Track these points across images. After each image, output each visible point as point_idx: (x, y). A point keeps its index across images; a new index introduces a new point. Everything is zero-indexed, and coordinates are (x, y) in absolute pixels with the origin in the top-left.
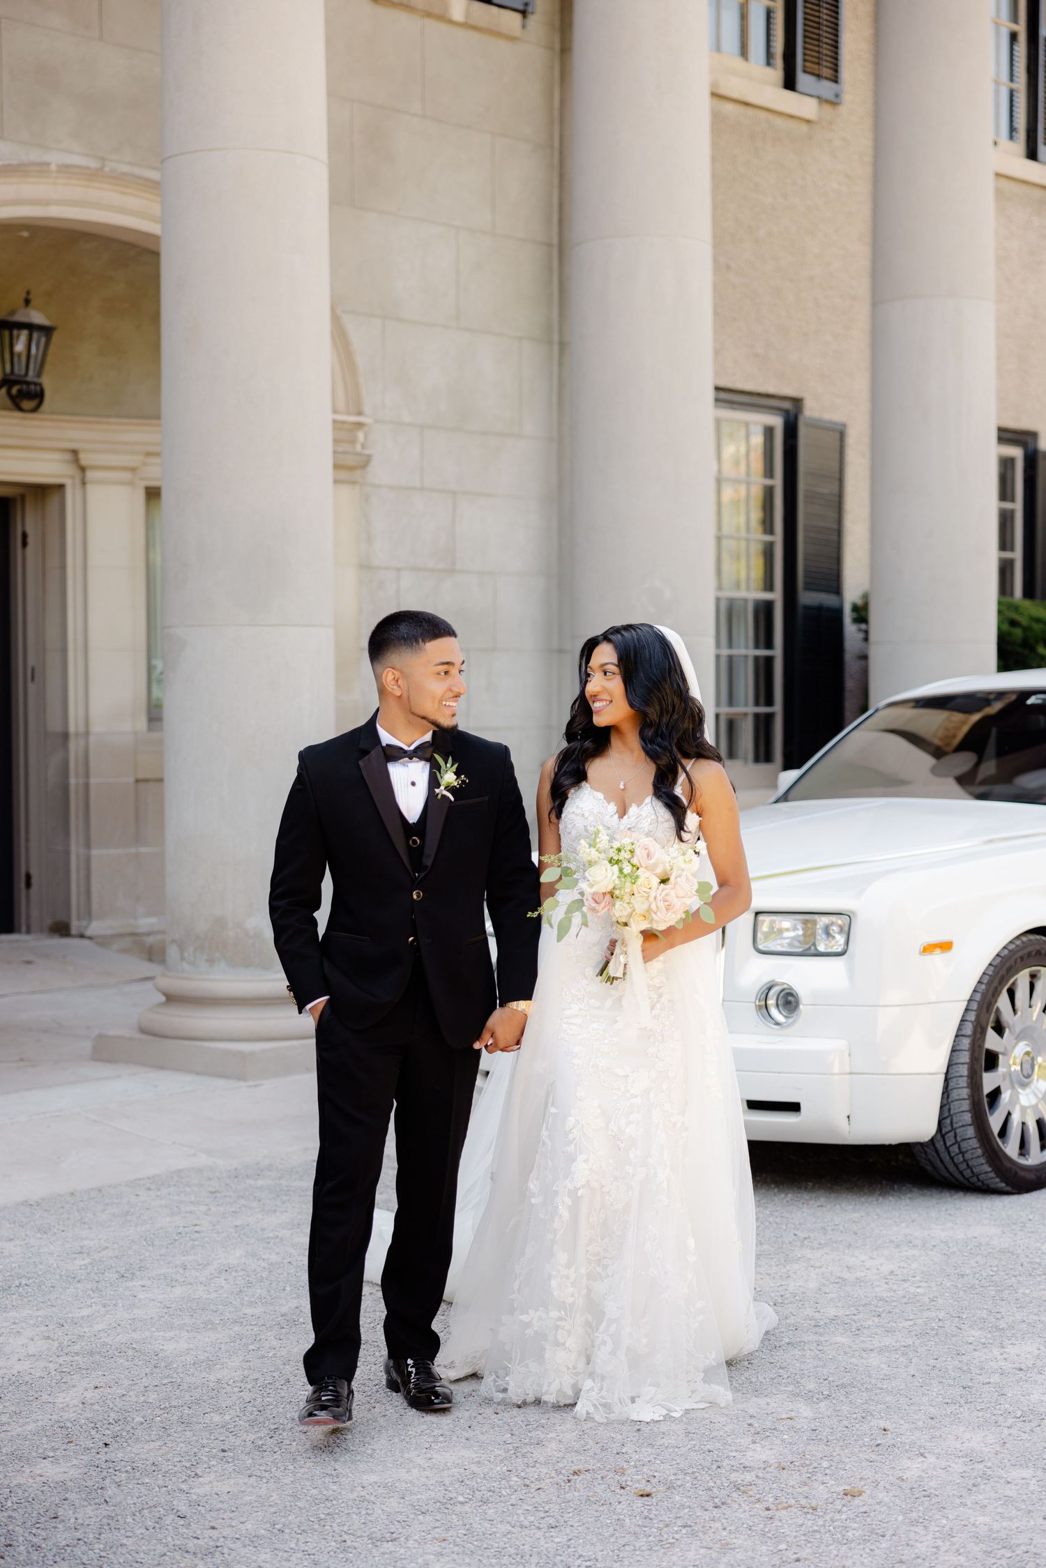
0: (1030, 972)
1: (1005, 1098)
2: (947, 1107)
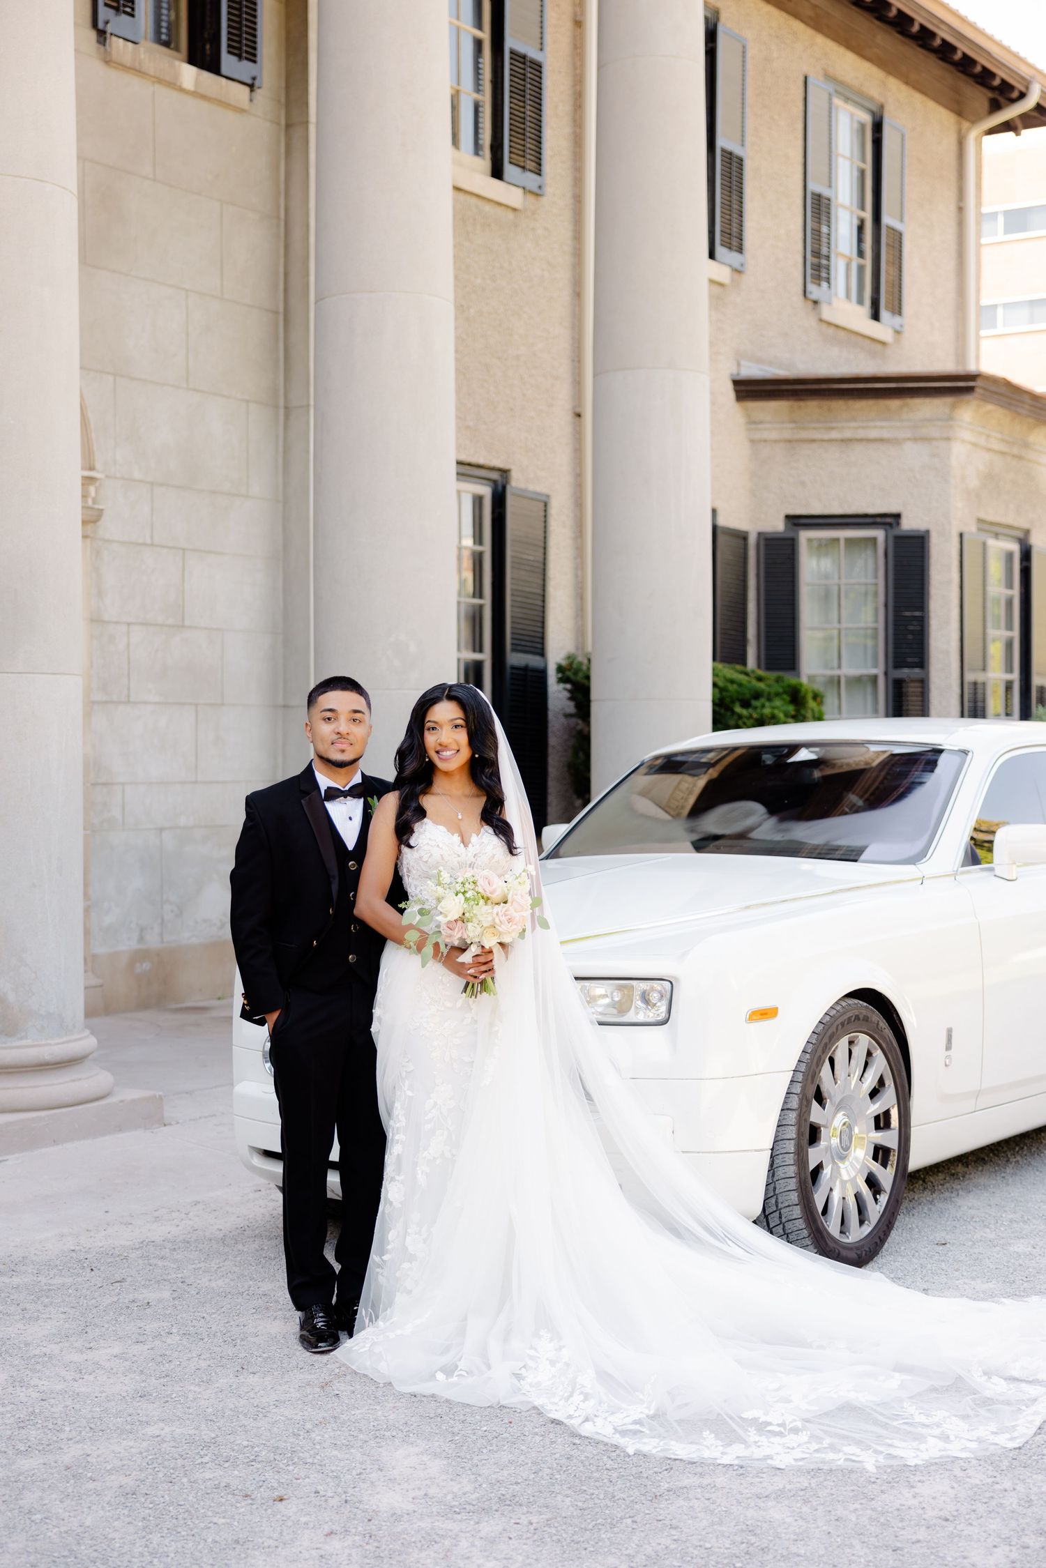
0: (849, 1038)
1: (826, 1174)
2: (772, 1185)
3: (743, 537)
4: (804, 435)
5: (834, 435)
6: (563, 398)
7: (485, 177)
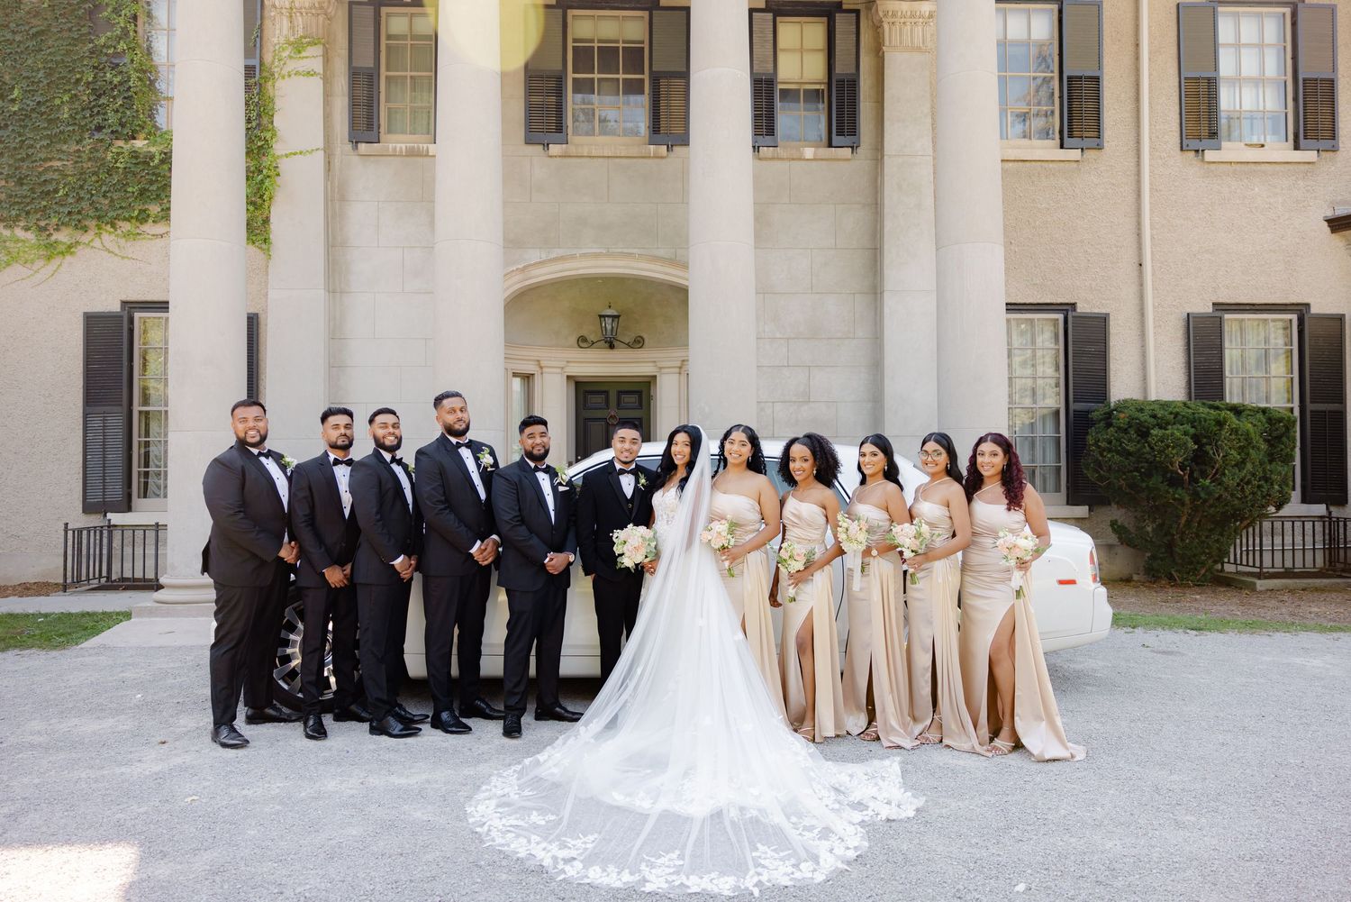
3: (1340, 318)
6: (1129, 257)
7: (1047, 149)
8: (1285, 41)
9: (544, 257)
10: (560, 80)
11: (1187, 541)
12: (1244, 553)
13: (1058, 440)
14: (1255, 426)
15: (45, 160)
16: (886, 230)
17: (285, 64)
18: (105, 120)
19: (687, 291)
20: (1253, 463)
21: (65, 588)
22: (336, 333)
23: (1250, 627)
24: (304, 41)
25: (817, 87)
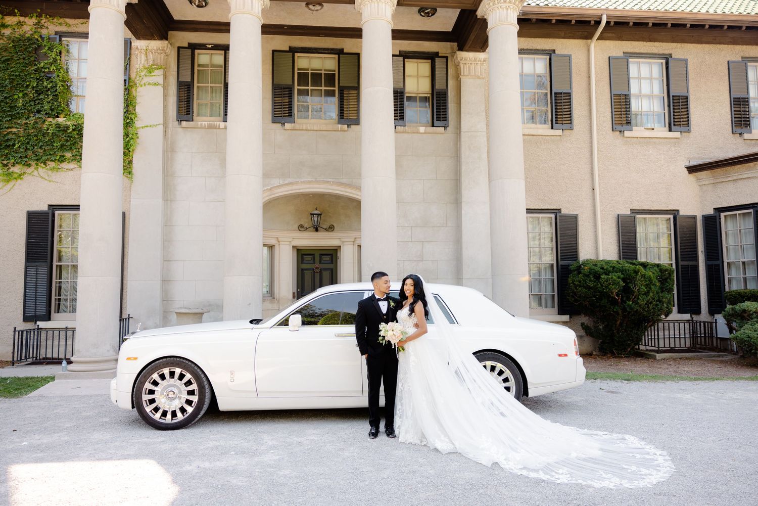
3: (695, 218)
4: (718, 181)
5: (730, 179)
6: (587, 185)
7: (544, 129)
8: (663, 77)
9: (282, 183)
10: (290, 89)
11: (621, 334)
12: (650, 340)
13: (553, 280)
14: (653, 273)
15: (8, 128)
16: (463, 170)
17: (142, 79)
18: (42, 107)
19: (360, 202)
20: (653, 293)
21: (13, 363)
22: (168, 224)
23: (655, 378)
24: (153, 67)
25: (426, 95)
